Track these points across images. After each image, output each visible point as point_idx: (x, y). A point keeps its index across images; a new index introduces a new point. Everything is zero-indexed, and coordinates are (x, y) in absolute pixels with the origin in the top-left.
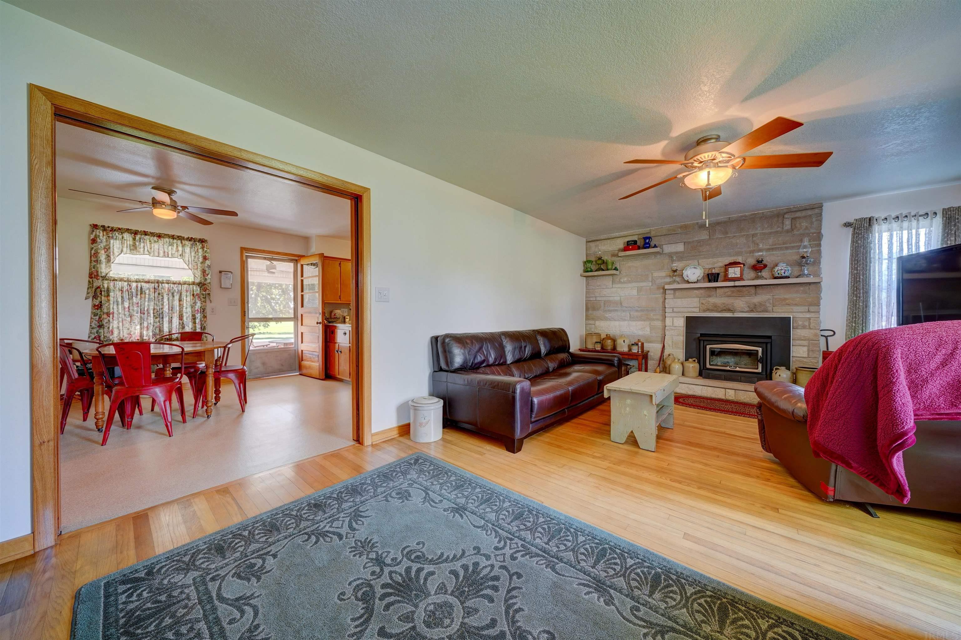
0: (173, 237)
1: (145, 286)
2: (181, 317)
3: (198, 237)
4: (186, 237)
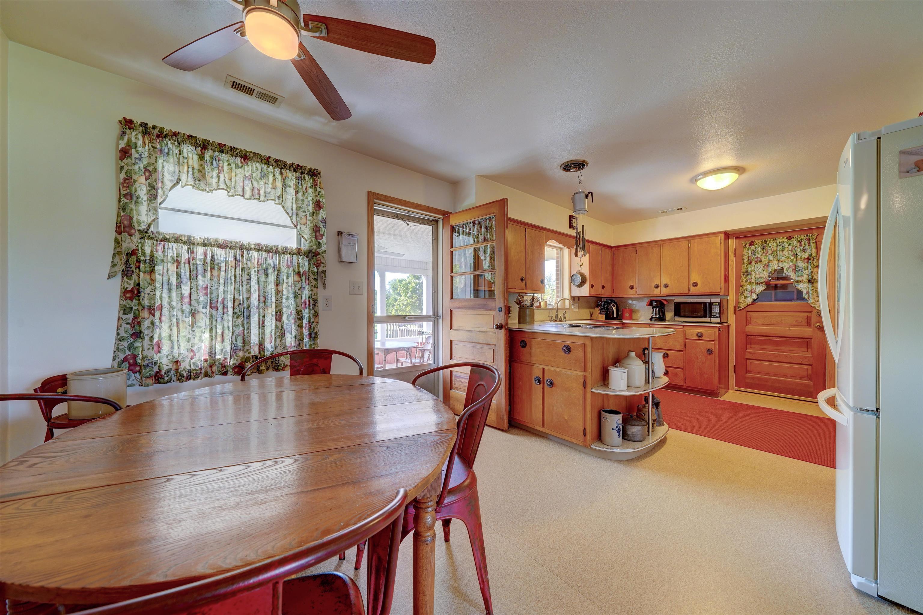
0: (267, 161)
1: (221, 254)
2: (279, 316)
3: (308, 165)
4: (289, 162)
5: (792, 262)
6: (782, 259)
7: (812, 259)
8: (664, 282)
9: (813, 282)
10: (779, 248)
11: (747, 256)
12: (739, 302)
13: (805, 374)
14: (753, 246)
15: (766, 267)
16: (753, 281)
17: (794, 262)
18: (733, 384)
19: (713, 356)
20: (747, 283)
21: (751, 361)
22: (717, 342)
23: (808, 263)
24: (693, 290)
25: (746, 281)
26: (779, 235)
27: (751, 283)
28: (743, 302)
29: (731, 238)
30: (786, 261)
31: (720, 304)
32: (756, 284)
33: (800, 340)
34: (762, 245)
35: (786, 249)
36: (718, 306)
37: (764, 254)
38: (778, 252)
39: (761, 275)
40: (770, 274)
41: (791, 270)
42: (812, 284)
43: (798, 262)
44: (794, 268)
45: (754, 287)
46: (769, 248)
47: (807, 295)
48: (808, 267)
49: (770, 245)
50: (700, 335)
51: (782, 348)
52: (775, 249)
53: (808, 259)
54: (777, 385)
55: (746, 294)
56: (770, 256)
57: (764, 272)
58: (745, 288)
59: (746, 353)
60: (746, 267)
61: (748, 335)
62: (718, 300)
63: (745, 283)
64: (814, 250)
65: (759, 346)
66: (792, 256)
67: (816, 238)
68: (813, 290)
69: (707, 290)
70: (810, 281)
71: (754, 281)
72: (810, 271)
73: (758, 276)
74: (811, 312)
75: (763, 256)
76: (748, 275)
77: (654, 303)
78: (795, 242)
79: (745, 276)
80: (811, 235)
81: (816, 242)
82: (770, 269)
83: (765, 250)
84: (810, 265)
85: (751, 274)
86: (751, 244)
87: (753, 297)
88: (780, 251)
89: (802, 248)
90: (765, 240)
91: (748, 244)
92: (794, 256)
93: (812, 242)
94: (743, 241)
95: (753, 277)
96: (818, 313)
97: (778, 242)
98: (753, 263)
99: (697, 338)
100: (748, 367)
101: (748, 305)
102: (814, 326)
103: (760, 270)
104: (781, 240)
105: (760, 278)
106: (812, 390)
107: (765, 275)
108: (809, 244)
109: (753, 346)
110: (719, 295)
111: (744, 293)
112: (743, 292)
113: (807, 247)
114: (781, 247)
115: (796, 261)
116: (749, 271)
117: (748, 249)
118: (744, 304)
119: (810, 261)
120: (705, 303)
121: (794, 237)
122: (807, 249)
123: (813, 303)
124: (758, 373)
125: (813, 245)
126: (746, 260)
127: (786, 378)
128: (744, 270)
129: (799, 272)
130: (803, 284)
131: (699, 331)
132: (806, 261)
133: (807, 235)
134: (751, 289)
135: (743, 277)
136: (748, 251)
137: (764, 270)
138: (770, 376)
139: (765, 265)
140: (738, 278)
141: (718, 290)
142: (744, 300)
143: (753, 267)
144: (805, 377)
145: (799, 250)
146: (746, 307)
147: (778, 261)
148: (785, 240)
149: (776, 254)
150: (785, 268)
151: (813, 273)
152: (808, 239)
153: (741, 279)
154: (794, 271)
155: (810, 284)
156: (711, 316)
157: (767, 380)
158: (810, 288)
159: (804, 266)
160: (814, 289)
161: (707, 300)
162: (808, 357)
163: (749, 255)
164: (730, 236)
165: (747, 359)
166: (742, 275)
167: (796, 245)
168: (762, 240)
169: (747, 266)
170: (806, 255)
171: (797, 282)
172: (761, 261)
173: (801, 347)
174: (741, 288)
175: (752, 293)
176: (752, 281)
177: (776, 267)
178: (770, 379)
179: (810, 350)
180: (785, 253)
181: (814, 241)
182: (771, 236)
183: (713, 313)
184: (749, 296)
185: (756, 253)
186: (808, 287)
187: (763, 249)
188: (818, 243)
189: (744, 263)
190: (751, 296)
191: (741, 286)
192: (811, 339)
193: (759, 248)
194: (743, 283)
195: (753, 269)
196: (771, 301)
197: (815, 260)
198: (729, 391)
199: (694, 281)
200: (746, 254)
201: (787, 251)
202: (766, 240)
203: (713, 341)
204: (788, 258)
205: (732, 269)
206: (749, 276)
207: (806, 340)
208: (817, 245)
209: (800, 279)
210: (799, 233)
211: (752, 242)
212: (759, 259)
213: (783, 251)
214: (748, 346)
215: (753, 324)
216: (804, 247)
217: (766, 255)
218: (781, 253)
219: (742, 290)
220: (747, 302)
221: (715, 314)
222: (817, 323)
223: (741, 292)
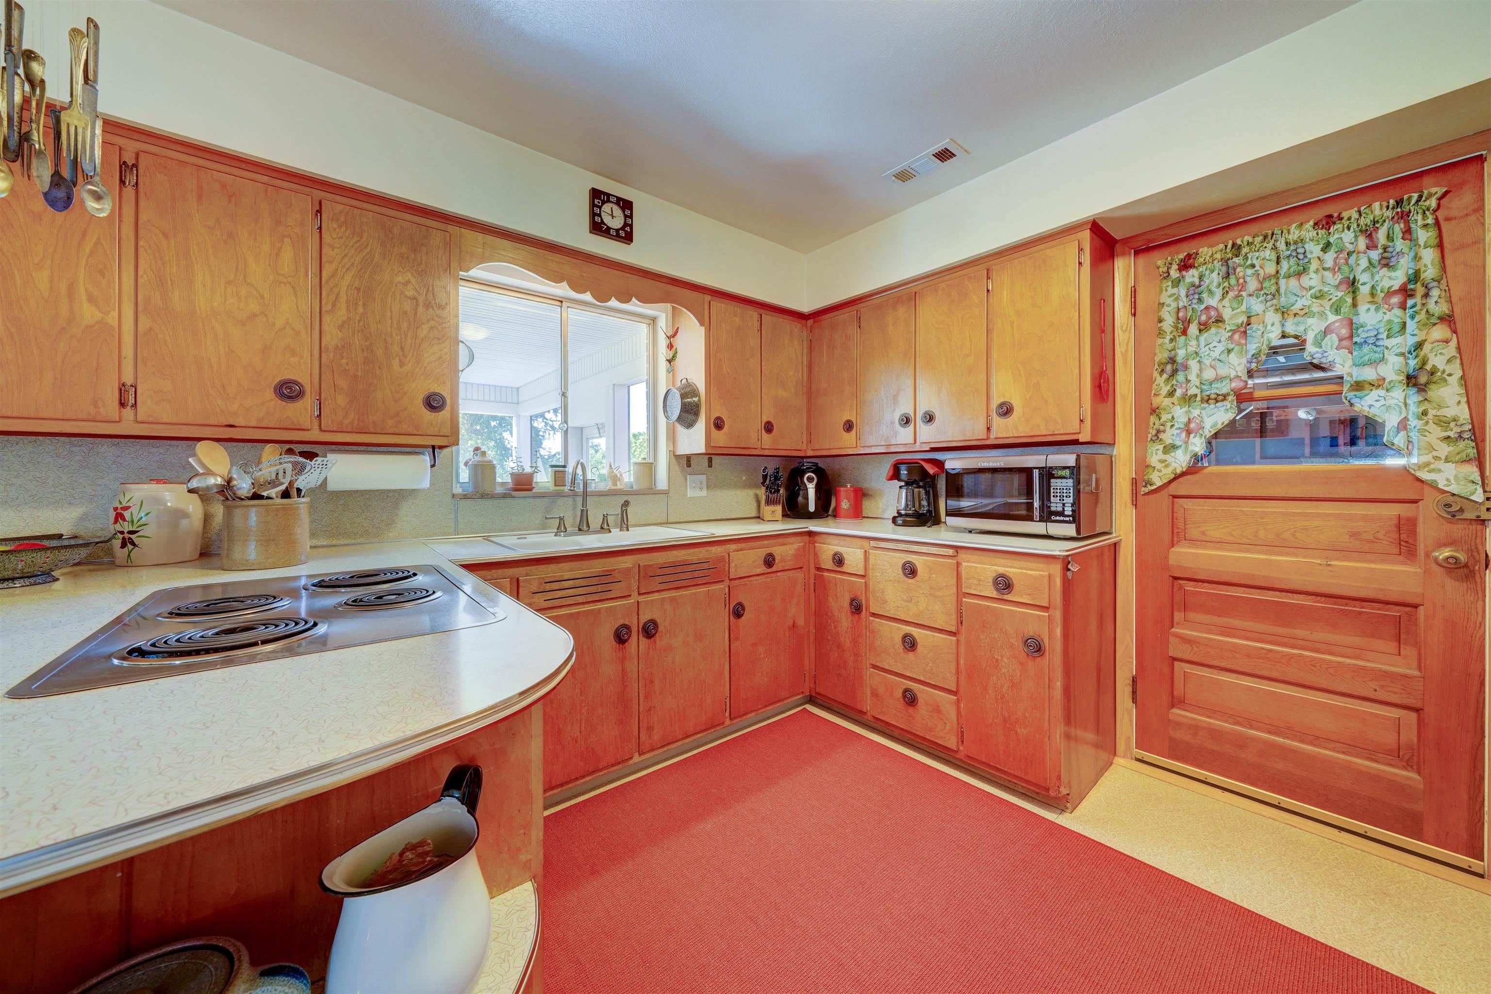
5: (1337, 311)
6: (1299, 305)
7: (1420, 290)
8: (922, 407)
9: (1426, 384)
10: (1285, 265)
11: (1174, 305)
12: (1147, 466)
13: (1389, 739)
14: (1192, 272)
15: (1236, 337)
16: (1193, 391)
17: (1345, 309)
18: (1129, 738)
19: (1044, 661)
20: (1175, 399)
21: (1188, 668)
22: (1058, 615)
23: (1403, 306)
24: (1003, 429)
25: (1171, 394)
26: (1285, 219)
27: (1188, 400)
28: (1159, 466)
29: (1123, 254)
30: (1315, 309)
31: (1075, 471)
32: (1202, 401)
33: (1367, 609)
34: (1225, 261)
35: (1314, 265)
36: (1070, 482)
37: (1231, 294)
38: (1282, 282)
39: (1223, 371)
40: (1254, 366)
41: (1332, 339)
42: (1422, 389)
43: (1362, 308)
44: (1344, 332)
45: (1196, 412)
46: (1249, 271)
47: (1403, 434)
48: (1404, 325)
49: (1253, 258)
50: (1004, 584)
51: (1300, 632)
52: (1271, 268)
53: (1406, 292)
54: (1280, 765)
55: (1168, 437)
56: (1253, 300)
57: (1232, 355)
58: (1165, 417)
59: (1172, 639)
60: (1170, 346)
61: (1175, 578)
62: (1070, 459)
63: (1167, 401)
64: (1429, 256)
65: (1215, 619)
66: (1337, 287)
67: (1439, 206)
68: (1425, 413)
69: (1041, 429)
70: (1411, 380)
71: (1197, 391)
72: (1411, 341)
73: (1209, 374)
74: (1415, 502)
75: (1226, 302)
76: (1174, 372)
77: (904, 472)
78: (1348, 236)
79: (1165, 376)
80: (1415, 196)
81: (1437, 223)
82: (1252, 348)
83: (1233, 281)
84: (1412, 317)
85: (1186, 368)
86: (1185, 266)
87: (1192, 447)
88: (1288, 276)
89: (1375, 255)
90: (1234, 245)
91: (1175, 267)
92: (1343, 287)
93: (1420, 222)
94: (1159, 260)
95: (1193, 377)
96: (1448, 505)
97: (1281, 245)
98: (1193, 329)
99: (994, 594)
100: (1176, 686)
101: (1177, 477)
102: (1427, 555)
103: (1216, 354)
104: (1294, 234)
105: (1219, 379)
106: (1418, 807)
107: (1237, 365)
108: (1407, 232)
109: (1192, 616)
110: (1076, 442)
111: (1162, 436)
112: (1158, 431)
113: (1400, 244)
114: (1293, 261)
115: (1354, 305)
116: (1179, 360)
117: (1177, 283)
118: (1164, 471)
119: (1410, 302)
120: (1027, 472)
121: (1345, 215)
122: (1401, 253)
123: (1427, 464)
124: (1212, 712)
125: (1423, 236)
126: (1169, 321)
127: (1311, 743)
128: (1162, 356)
129: (1366, 349)
130: (1381, 392)
131: (1002, 570)
132: (1395, 300)
133: (1399, 203)
134: (1185, 420)
135: (1160, 380)
136: (1175, 290)
137: (1229, 351)
138: (1251, 727)
139: (1234, 332)
140: (1143, 387)
141: (1074, 426)
142: (1164, 457)
143: (1194, 343)
144: (1389, 752)
145: (1364, 263)
146: (1170, 482)
147: (1283, 312)
148: (1308, 231)
149: (1273, 289)
150: (1310, 338)
151: (1427, 347)
152: (1404, 216)
153: (1154, 386)
154: (1346, 343)
155: (1412, 391)
156: (1047, 515)
157: (1242, 743)
158: (1413, 408)
159: (1390, 322)
160: (1432, 413)
161: (1033, 460)
162: (1405, 676)
163: (1181, 304)
164: (1118, 248)
165: (1174, 659)
166: (1156, 374)
167: (1350, 248)
168: (1222, 246)
169: (1172, 340)
170: (1397, 278)
171: (1358, 386)
172: (1219, 320)
173: (1373, 636)
174: (1153, 418)
175: (1189, 432)
176: (1190, 393)
177: (1274, 337)
178: (1254, 739)
179: (1409, 651)
180: (1312, 280)
181: (1430, 220)
182: (1254, 228)
183: (1056, 506)
184: (1178, 443)
185: (1204, 295)
186: (1406, 404)
187: (1227, 276)
188: (1444, 226)
189: (1161, 333)
190: (1186, 443)
191: (1154, 411)
192: (1416, 606)
193: (1215, 275)
194: (1162, 401)
195: (1191, 349)
196: (1253, 462)
197: (1435, 293)
198: (1118, 761)
199: (1002, 400)
200: (1169, 301)
201: (1317, 271)
202: (1239, 242)
203: (1045, 608)
204: (1319, 296)
205: (1125, 355)
206: (1180, 376)
207: (1394, 612)
208: (1440, 236)
209: (1368, 374)
210: (1367, 197)
211: (1189, 256)
212: (1213, 313)
213: (1299, 274)
214: (1178, 616)
215: (1193, 542)
216: (1385, 249)
217: (1237, 296)
218: (1293, 282)
219: (1156, 426)
220: (1174, 465)
221: (1060, 509)
222: (1441, 545)
223: (1154, 432)
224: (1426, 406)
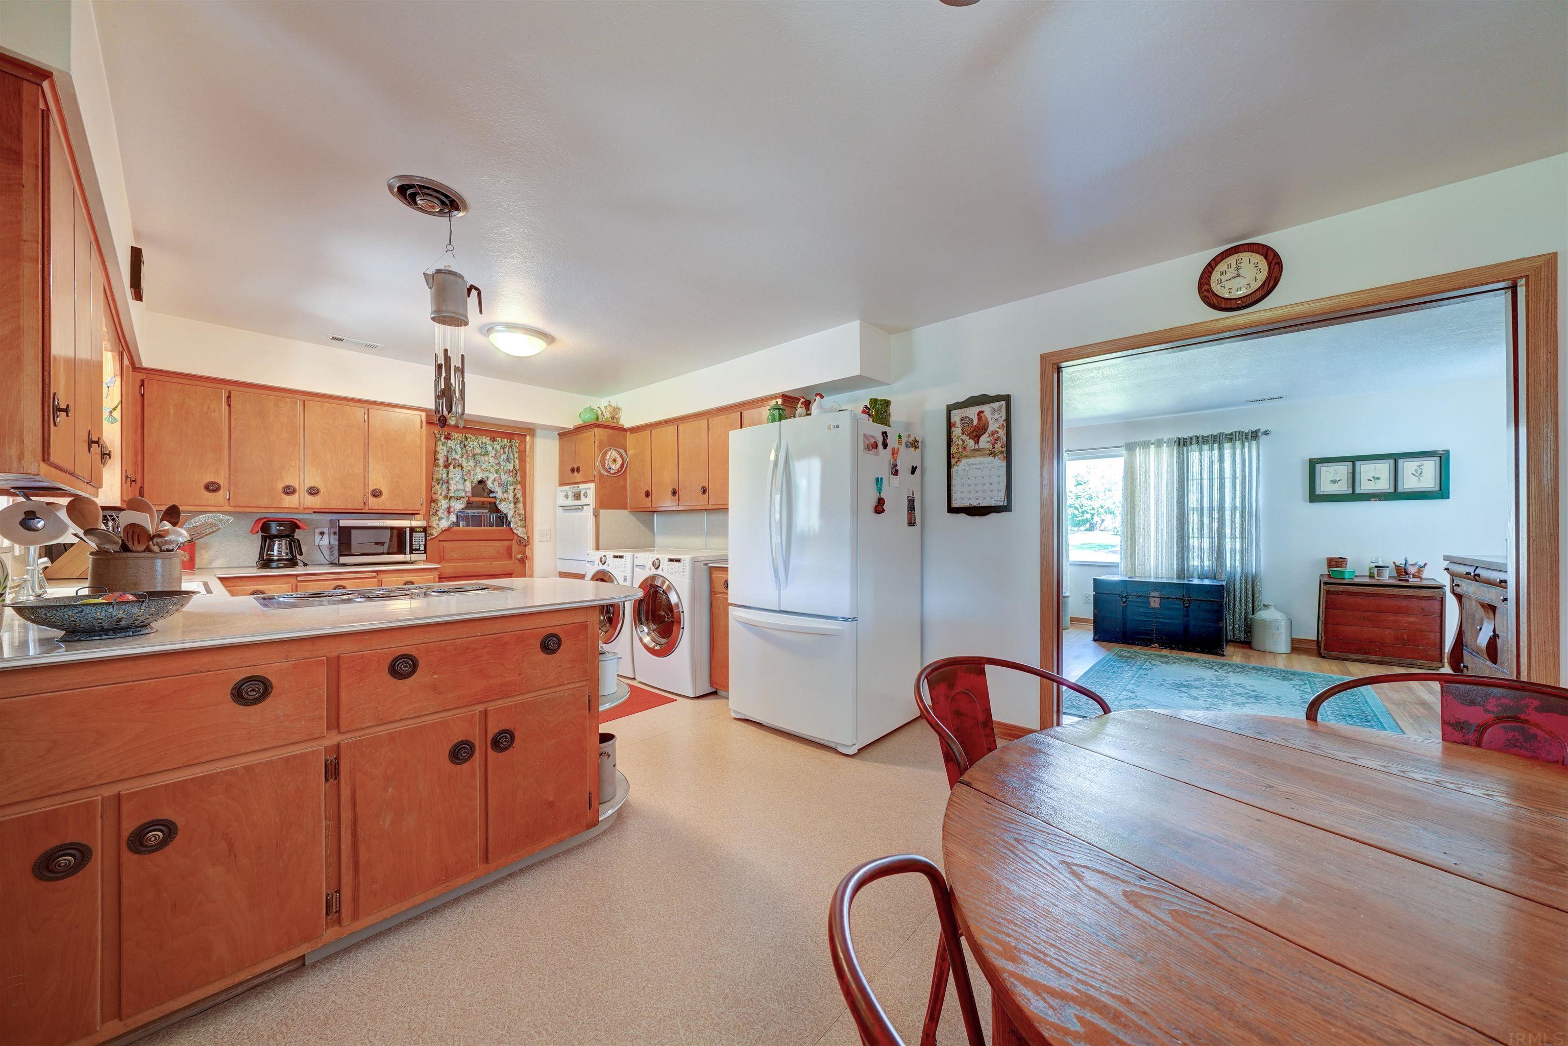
7: (515, 472)
8: (309, 483)
9: (517, 502)
10: (481, 450)
11: (443, 454)
12: (432, 527)
14: (449, 441)
15: (467, 475)
16: (450, 494)
20: (443, 496)
24: (374, 503)
25: (441, 493)
27: (448, 497)
28: (436, 527)
31: (424, 529)
32: (454, 498)
34: (462, 442)
35: (489, 454)
36: (423, 534)
37: (464, 456)
39: (461, 487)
40: (472, 487)
41: (495, 482)
42: (515, 504)
44: (498, 481)
45: (451, 503)
52: (477, 451)
55: (440, 513)
57: (466, 481)
58: (439, 504)
60: (441, 473)
62: (422, 523)
63: (440, 497)
64: (517, 462)
66: (496, 464)
69: (399, 506)
71: (452, 494)
73: (456, 487)
74: (512, 540)
75: (463, 459)
76: (443, 485)
77: (271, 526)
78: (498, 447)
79: (439, 485)
81: (522, 453)
82: (472, 479)
83: (464, 451)
85: (448, 483)
86: (448, 437)
87: (451, 519)
88: (482, 455)
89: (505, 456)
91: (443, 437)
95: (450, 488)
96: (520, 542)
97: (479, 442)
98: (450, 468)
101: (443, 532)
102: (515, 557)
103: (459, 480)
104: (484, 441)
105: (460, 490)
107: (467, 486)
110: (418, 514)
111: (437, 513)
112: (437, 511)
116: (444, 479)
117: (444, 444)
118: (438, 529)
120: (402, 529)
121: (497, 439)
123: (515, 528)
126: (441, 461)
128: (438, 476)
130: (507, 503)
131: (408, 579)
134: (447, 506)
135: (437, 487)
136: (443, 448)
139: (466, 472)
141: (418, 507)
142: (438, 523)
143: (451, 473)
145: (502, 458)
146: (440, 534)
147: (481, 468)
148: (488, 441)
150: (489, 480)
151: (516, 490)
152: (512, 446)
153: (434, 489)
154: (499, 485)
156: (412, 551)
158: (513, 509)
160: (517, 511)
161: (405, 523)
163: (446, 454)
166: (435, 484)
167: (499, 451)
168: (460, 434)
169: (442, 470)
171: (502, 500)
172: (460, 466)
174: (434, 505)
175: (449, 512)
177: (479, 476)
181: (517, 450)
182: (472, 432)
183: (415, 545)
184: (443, 517)
185: (454, 453)
187: (462, 448)
189: (438, 466)
190: (448, 516)
191: (434, 501)
193: (458, 446)
194: (437, 497)
195: (451, 476)
196: (474, 525)
199: (375, 487)
200: (441, 451)
202: (466, 435)
204: (491, 466)
206: (445, 488)
209: (505, 496)
210: (503, 435)
211: (449, 434)
212: (457, 462)
215: (448, 561)
217: (467, 458)
218: (483, 458)
219: (436, 508)
220: (441, 526)
221: (418, 548)
222: (518, 553)
223: (435, 511)
224: (516, 509)
